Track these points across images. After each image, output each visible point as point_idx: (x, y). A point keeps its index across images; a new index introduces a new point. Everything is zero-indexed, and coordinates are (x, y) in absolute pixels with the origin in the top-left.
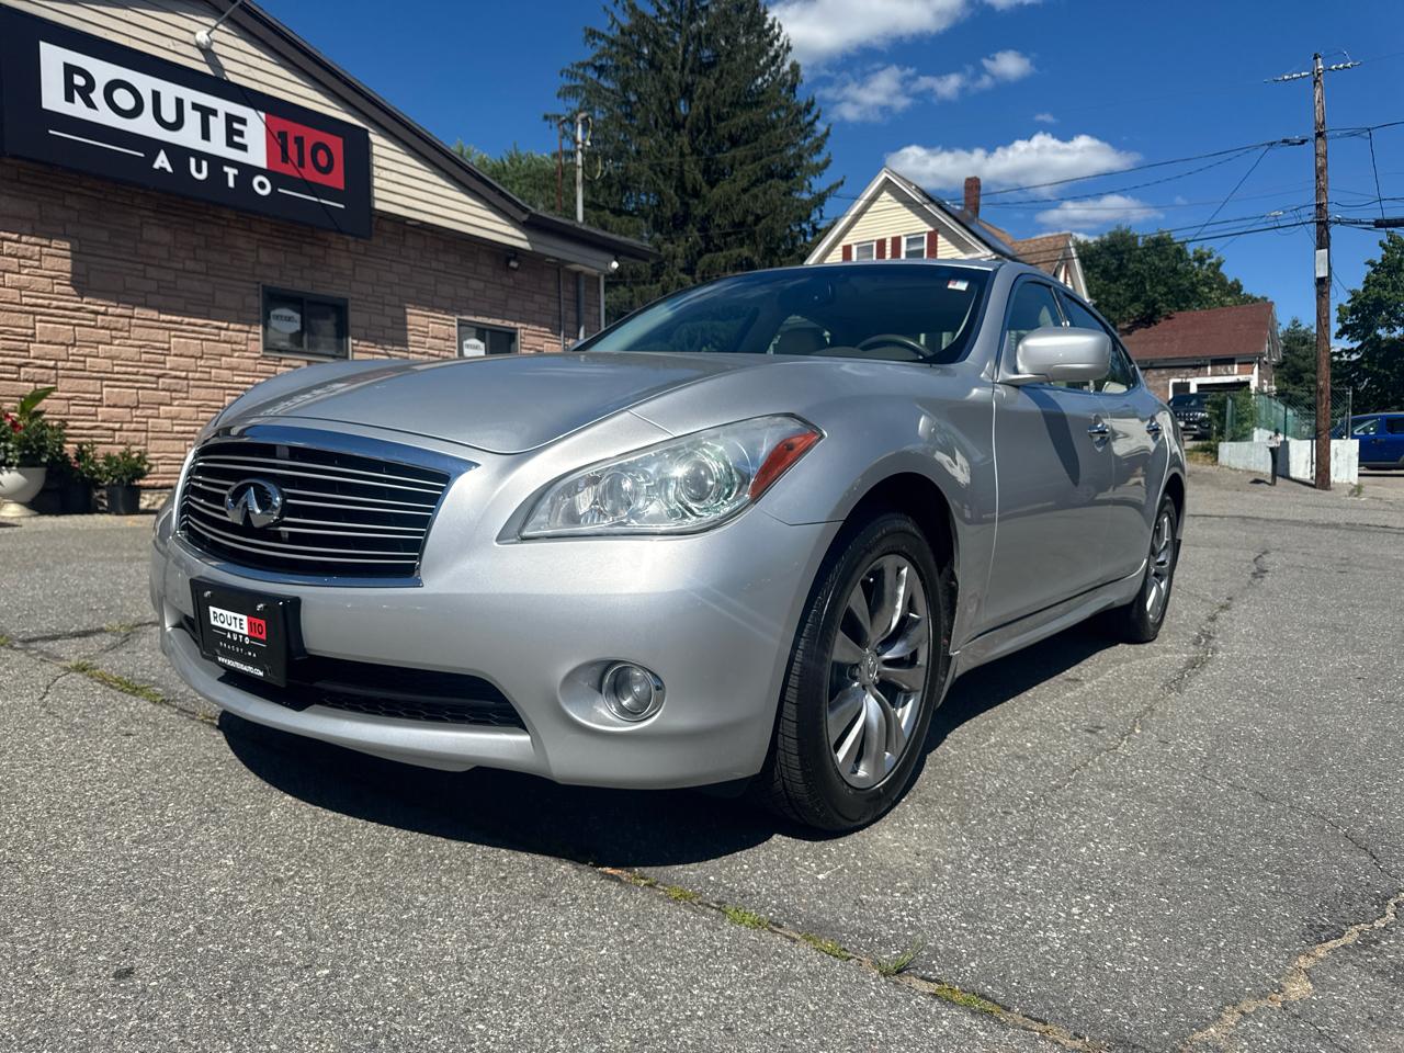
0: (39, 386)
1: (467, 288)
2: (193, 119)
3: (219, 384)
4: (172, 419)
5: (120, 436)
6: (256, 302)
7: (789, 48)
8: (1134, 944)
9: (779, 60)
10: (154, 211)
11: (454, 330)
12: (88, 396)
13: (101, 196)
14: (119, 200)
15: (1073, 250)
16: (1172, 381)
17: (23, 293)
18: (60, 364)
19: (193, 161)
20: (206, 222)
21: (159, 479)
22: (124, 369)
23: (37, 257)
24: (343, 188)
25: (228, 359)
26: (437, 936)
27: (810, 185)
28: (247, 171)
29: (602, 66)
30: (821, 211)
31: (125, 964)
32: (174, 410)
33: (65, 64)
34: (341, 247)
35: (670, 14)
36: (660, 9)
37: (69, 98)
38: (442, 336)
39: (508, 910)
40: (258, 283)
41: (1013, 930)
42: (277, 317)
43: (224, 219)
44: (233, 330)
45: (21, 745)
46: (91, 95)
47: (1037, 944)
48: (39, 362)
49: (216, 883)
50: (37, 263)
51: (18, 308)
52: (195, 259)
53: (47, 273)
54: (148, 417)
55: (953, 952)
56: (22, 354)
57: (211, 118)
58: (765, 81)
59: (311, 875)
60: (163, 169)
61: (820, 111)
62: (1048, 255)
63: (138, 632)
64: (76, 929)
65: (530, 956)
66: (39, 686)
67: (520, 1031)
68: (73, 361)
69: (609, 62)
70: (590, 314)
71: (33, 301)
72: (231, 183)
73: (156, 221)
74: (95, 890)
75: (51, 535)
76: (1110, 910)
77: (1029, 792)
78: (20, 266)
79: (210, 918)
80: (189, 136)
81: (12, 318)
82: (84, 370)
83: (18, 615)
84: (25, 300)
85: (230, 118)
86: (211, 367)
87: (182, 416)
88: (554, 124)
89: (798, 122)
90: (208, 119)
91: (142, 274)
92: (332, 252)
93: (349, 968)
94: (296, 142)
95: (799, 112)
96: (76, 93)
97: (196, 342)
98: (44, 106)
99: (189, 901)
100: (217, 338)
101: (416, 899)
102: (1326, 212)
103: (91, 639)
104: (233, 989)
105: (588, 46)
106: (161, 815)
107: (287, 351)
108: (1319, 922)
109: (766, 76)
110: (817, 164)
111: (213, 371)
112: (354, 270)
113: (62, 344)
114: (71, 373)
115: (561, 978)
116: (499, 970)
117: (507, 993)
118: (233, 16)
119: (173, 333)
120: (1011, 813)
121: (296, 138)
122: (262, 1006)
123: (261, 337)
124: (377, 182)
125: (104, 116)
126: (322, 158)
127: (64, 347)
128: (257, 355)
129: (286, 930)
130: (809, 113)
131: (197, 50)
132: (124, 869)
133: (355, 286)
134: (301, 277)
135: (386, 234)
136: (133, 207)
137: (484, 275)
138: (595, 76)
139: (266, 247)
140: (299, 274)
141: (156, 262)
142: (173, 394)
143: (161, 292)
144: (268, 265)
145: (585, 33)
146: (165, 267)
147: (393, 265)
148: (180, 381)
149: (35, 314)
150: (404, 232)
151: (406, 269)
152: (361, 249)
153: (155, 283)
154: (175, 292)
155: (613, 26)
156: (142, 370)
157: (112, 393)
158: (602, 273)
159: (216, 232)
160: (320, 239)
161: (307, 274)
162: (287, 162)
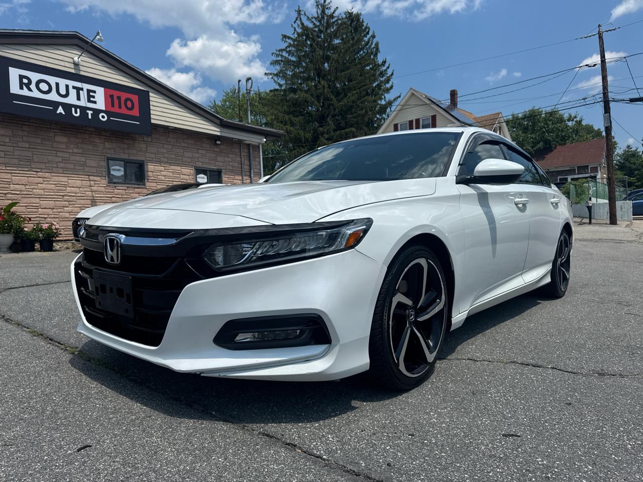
0: (14, 201)
1: (198, 153)
2: (73, 93)
3: (89, 198)
4: (69, 213)
5: (47, 220)
6: (104, 164)
7: (373, 37)
9: (370, 42)
10: (60, 130)
11: (192, 171)
12: (34, 205)
13: (37, 125)
14: (45, 126)
15: (502, 119)
16: (559, 177)
17: (6, 165)
18: (22, 193)
19: (73, 109)
20: (82, 133)
22: (48, 193)
23: (12, 151)
24: (138, 116)
25: (93, 188)
27: (385, 97)
28: (96, 112)
29: (290, 51)
30: (390, 108)
32: (69, 209)
33: (19, 75)
34: (140, 139)
35: (319, 25)
36: (314, 24)
37: (21, 88)
38: (188, 174)
40: (105, 156)
42: (113, 170)
43: (89, 131)
44: (95, 176)
46: (30, 86)
48: (14, 192)
50: (12, 154)
51: (4, 171)
52: (77, 148)
53: (16, 157)
54: (59, 212)
56: (7, 189)
58: (364, 52)
60: (61, 113)
61: (389, 65)
62: (490, 122)
68: (28, 191)
69: (293, 49)
70: (255, 161)
71: (11, 168)
72: (90, 117)
73: (60, 134)
78: (4, 155)
80: (72, 99)
81: (3, 175)
82: (32, 195)
84: (7, 168)
85: (89, 91)
86: (85, 191)
87: (74, 211)
88: (271, 77)
89: (379, 70)
90: (79, 92)
91: (55, 155)
92: (137, 141)
94: (117, 98)
95: (379, 65)
96: (24, 86)
97: (79, 181)
98: (11, 92)
100: (88, 179)
102: (608, 96)
105: (283, 42)
107: (118, 183)
109: (364, 50)
110: (388, 88)
111: (86, 193)
112: (147, 148)
113: (23, 185)
114: (27, 196)
118: (88, 50)
119: (69, 178)
121: (117, 97)
123: (106, 178)
124: (152, 112)
125: (36, 94)
126: (129, 104)
128: (105, 185)
130: (384, 66)
131: (73, 65)
133: (147, 155)
134: (124, 153)
135: (161, 133)
136: (51, 128)
137: (205, 147)
138: (287, 55)
139: (107, 141)
140: (123, 151)
141: (61, 150)
142: (70, 202)
143: (63, 161)
144: (109, 149)
145: (282, 37)
146: (63, 152)
147: (165, 146)
148: (72, 197)
149: (12, 173)
150: (169, 131)
151: (170, 147)
152: (149, 139)
153: (61, 158)
154: (69, 162)
155: (294, 33)
156: (56, 194)
157: (44, 203)
158: (259, 144)
159: (86, 136)
160: (131, 137)
161: (126, 151)
162: (114, 107)
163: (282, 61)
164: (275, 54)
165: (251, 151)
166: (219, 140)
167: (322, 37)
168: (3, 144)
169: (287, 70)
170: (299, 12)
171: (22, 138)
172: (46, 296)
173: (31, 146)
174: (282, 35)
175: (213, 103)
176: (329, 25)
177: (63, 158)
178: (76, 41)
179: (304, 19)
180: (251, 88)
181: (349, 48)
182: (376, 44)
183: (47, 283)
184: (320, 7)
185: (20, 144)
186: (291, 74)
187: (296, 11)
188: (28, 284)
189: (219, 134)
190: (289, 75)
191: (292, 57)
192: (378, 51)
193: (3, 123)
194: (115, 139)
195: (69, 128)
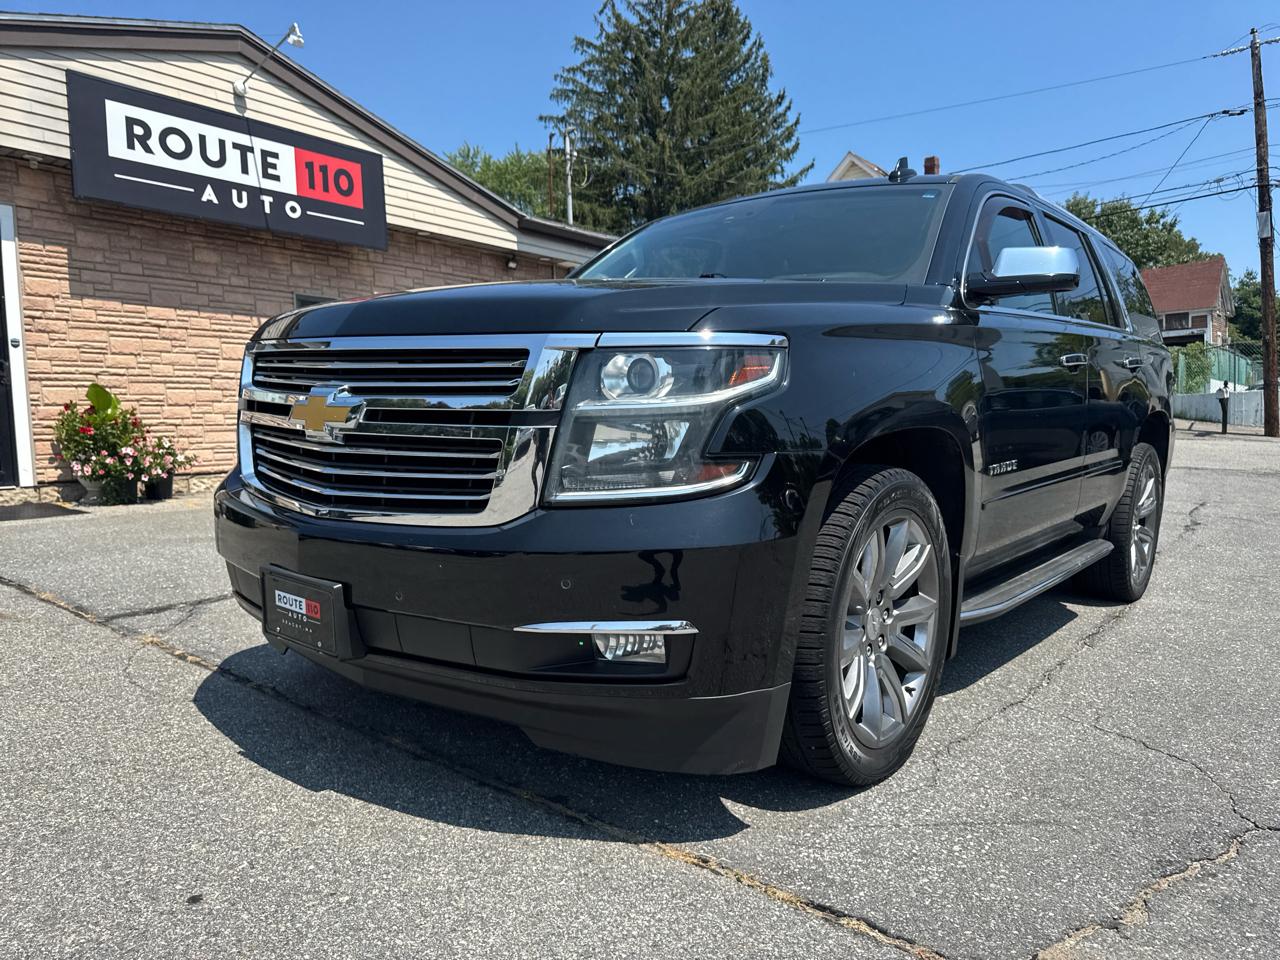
2: (234, 156)
4: (224, 413)
5: (181, 430)
7: (761, 46)
8: (1002, 877)
9: (754, 56)
10: (200, 235)
12: (154, 397)
13: (160, 227)
14: (175, 229)
17: (99, 312)
18: (130, 371)
19: (234, 193)
20: (247, 243)
21: (214, 465)
22: (182, 373)
24: (362, 207)
26: (433, 870)
27: (782, 168)
28: (280, 198)
29: (591, 72)
31: (196, 892)
32: (224, 406)
33: (127, 118)
34: (361, 257)
35: (651, 20)
36: (642, 18)
37: (131, 146)
39: (490, 848)
40: (292, 293)
41: (900, 865)
43: (262, 239)
45: (111, 711)
46: (148, 142)
47: (918, 876)
48: (113, 371)
49: (263, 827)
51: (94, 325)
52: (238, 275)
53: (117, 295)
54: (204, 413)
55: (847, 883)
56: (99, 364)
58: (740, 77)
59: (337, 819)
60: (209, 201)
63: (200, 608)
64: (159, 864)
65: (504, 886)
66: (123, 659)
67: (493, 946)
68: (141, 368)
69: (597, 67)
71: (107, 319)
72: (267, 210)
73: (204, 245)
74: (172, 832)
75: (127, 519)
76: (987, 847)
77: (936, 743)
78: (95, 290)
79: (260, 855)
80: (231, 172)
81: (89, 334)
82: (150, 376)
83: (103, 594)
84: (101, 319)
85: (265, 154)
88: (552, 124)
89: (770, 113)
90: (246, 156)
91: (195, 290)
92: (355, 262)
93: (364, 895)
95: (771, 104)
96: (136, 142)
97: (241, 347)
99: (243, 842)
101: (418, 839)
102: (1267, 176)
103: (162, 614)
104: (277, 911)
105: (578, 53)
106: (221, 770)
108: (1168, 857)
109: (741, 74)
110: (788, 150)
112: (374, 276)
113: (132, 354)
114: (140, 378)
115: (529, 904)
116: (480, 898)
117: (485, 916)
118: (264, 66)
119: (222, 340)
120: (917, 762)
121: (321, 167)
122: (298, 925)
124: (388, 200)
126: (344, 184)
127: (133, 357)
129: (317, 864)
130: (780, 104)
131: (233, 96)
132: (193, 815)
134: (330, 286)
135: (402, 245)
136: (185, 233)
137: (487, 275)
138: (584, 80)
139: (298, 261)
140: (327, 284)
141: (207, 280)
142: (225, 392)
143: (212, 304)
144: (301, 277)
145: (575, 42)
146: (214, 284)
147: (408, 271)
148: (229, 381)
149: (109, 330)
150: (417, 241)
151: (419, 274)
152: (380, 258)
153: (206, 298)
154: (224, 305)
155: (601, 35)
156: (198, 373)
157: (175, 395)
159: (256, 250)
160: (344, 252)
161: (334, 283)
162: (314, 188)
163: (573, 92)
164: (561, 76)
166: (514, 260)
167: (658, 45)
168: (91, 266)
169: (583, 110)
171: (130, 254)
173: (147, 272)
174: (576, 39)
176: (671, 20)
177: (211, 298)
178: (239, 46)
179: (621, 9)
181: (713, 66)
182: (762, 59)
185: (125, 268)
186: (591, 118)
189: (514, 247)
190: (589, 121)
191: (595, 84)
192: (768, 74)
193: (91, 222)
194: (313, 256)
195: (223, 233)
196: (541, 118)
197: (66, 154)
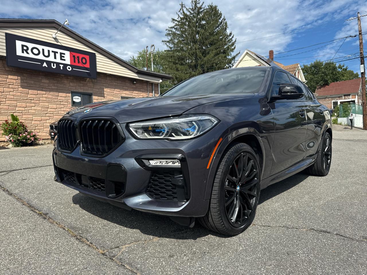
1: (123, 88)
2: (52, 54)
3: (61, 115)
4: (50, 123)
5: (37, 128)
6: (70, 95)
7: (225, 20)
9: (223, 23)
10: (44, 76)
11: (120, 99)
12: (30, 119)
13: (32, 73)
14: (36, 74)
15: (300, 68)
16: (333, 101)
18: (23, 112)
19: (52, 64)
20: (57, 77)
21: (47, 137)
22: (38, 112)
23: (17, 88)
24: (89, 67)
25: (63, 109)
27: (231, 54)
28: (65, 65)
29: (176, 28)
32: (50, 121)
33: (22, 45)
34: (91, 81)
35: (193, 13)
36: (190, 13)
37: (23, 52)
40: (70, 91)
42: (75, 98)
43: (61, 76)
44: (64, 102)
46: (28, 51)
48: (18, 112)
50: (17, 89)
51: (13, 100)
52: (54, 86)
53: (20, 91)
54: (44, 123)
56: (14, 110)
57: (56, 54)
60: (45, 66)
61: (233, 35)
62: (292, 69)
68: (26, 111)
69: (178, 27)
70: (156, 93)
71: (17, 98)
72: (62, 68)
73: (45, 78)
78: (13, 90)
80: (51, 58)
81: (12, 102)
82: (29, 113)
84: (15, 98)
85: (61, 54)
86: (59, 111)
88: (165, 43)
89: (228, 38)
92: (88, 82)
95: (228, 36)
96: (24, 51)
97: (55, 105)
98: (17, 54)
100: (60, 104)
102: (363, 54)
105: (173, 23)
107: (77, 106)
109: (219, 28)
110: (232, 49)
111: (59, 112)
112: (94, 86)
113: (23, 107)
114: (26, 114)
118: (61, 30)
119: (49, 103)
121: (77, 57)
123: (71, 103)
124: (97, 65)
126: (84, 61)
127: (24, 108)
128: (70, 107)
130: (230, 36)
131: (53, 39)
133: (94, 90)
135: (102, 77)
136: (39, 75)
137: (127, 85)
138: (174, 31)
139: (72, 82)
140: (80, 88)
141: (45, 87)
142: (50, 117)
143: (46, 94)
144: (72, 86)
146: (47, 88)
147: (104, 84)
148: (51, 114)
149: (17, 101)
150: (106, 76)
151: (107, 85)
152: (96, 81)
154: (50, 94)
155: (179, 18)
156: (42, 112)
157: (35, 118)
158: (158, 83)
159: (59, 79)
160: (85, 80)
161: (82, 88)
162: (75, 62)
163: (172, 34)
164: (168, 30)
165: (153, 87)
166: (135, 81)
167: (195, 20)
169: (174, 39)
170: (182, 5)
171: (23, 80)
172: (33, 176)
173: (28, 85)
174: (172, 19)
175: (133, 58)
176: (199, 13)
177: (46, 92)
178: (54, 25)
179: (185, 10)
180: (154, 51)
181: (211, 26)
182: (225, 23)
183: (35, 167)
184: (194, 3)
186: (177, 41)
187: (180, 4)
188: (24, 167)
189: (135, 77)
190: (176, 42)
191: (177, 31)
192: (227, 27)
193: (12, 72)
194: (76, 81)
195: (50, 75)
196: (163, 41)
197: (5, 55)
